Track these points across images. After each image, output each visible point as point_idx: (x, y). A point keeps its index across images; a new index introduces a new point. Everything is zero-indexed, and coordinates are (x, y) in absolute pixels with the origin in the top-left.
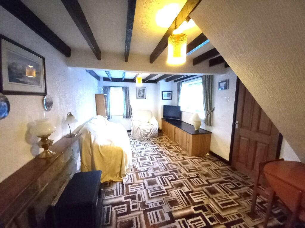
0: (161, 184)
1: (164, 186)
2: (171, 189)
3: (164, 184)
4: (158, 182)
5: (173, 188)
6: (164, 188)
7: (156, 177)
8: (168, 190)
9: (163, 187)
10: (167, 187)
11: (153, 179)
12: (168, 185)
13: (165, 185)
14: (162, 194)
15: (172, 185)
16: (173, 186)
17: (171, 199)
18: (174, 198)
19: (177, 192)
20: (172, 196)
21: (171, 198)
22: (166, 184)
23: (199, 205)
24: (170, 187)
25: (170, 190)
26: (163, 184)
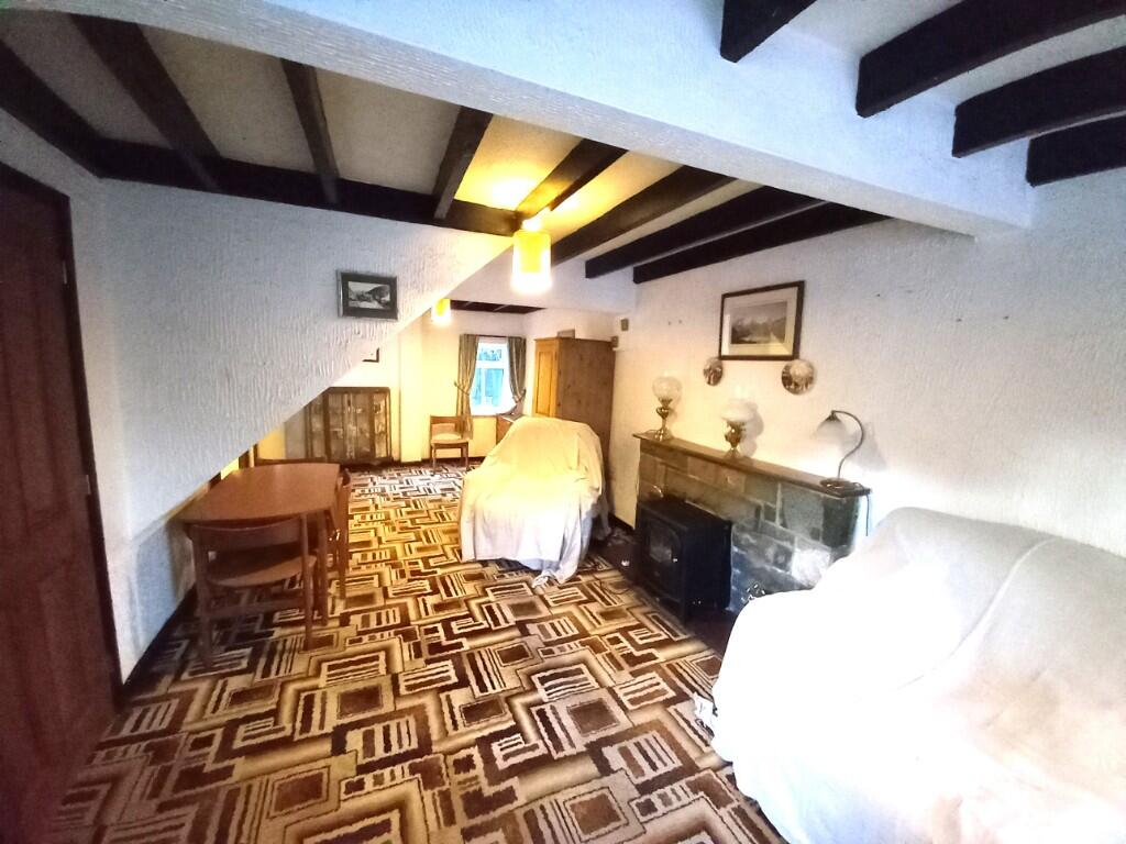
0: (555, 713)
1: (544, 703)
2: (515, 691)
3: (542, 713)
4: (568, 721)
5: (508, 700)
6: (542, 694)
7: (581, 748)
8: (527, 688)
9: (546, 699)
10: (530, 698)
11: (593, 737)
12: (528, 707)
13: (538, 708)
14: (547, 674)
15: (511, 709)
16: (506, 705)
17: (519, 664)
18: (508, 668)
19: (496, 684)
20: (516, 671)
21: (519, 666)
22: (534, 713)
23: (446, 653)
24: (518, 702)
25: (522, 690)
26: (547, 708)
